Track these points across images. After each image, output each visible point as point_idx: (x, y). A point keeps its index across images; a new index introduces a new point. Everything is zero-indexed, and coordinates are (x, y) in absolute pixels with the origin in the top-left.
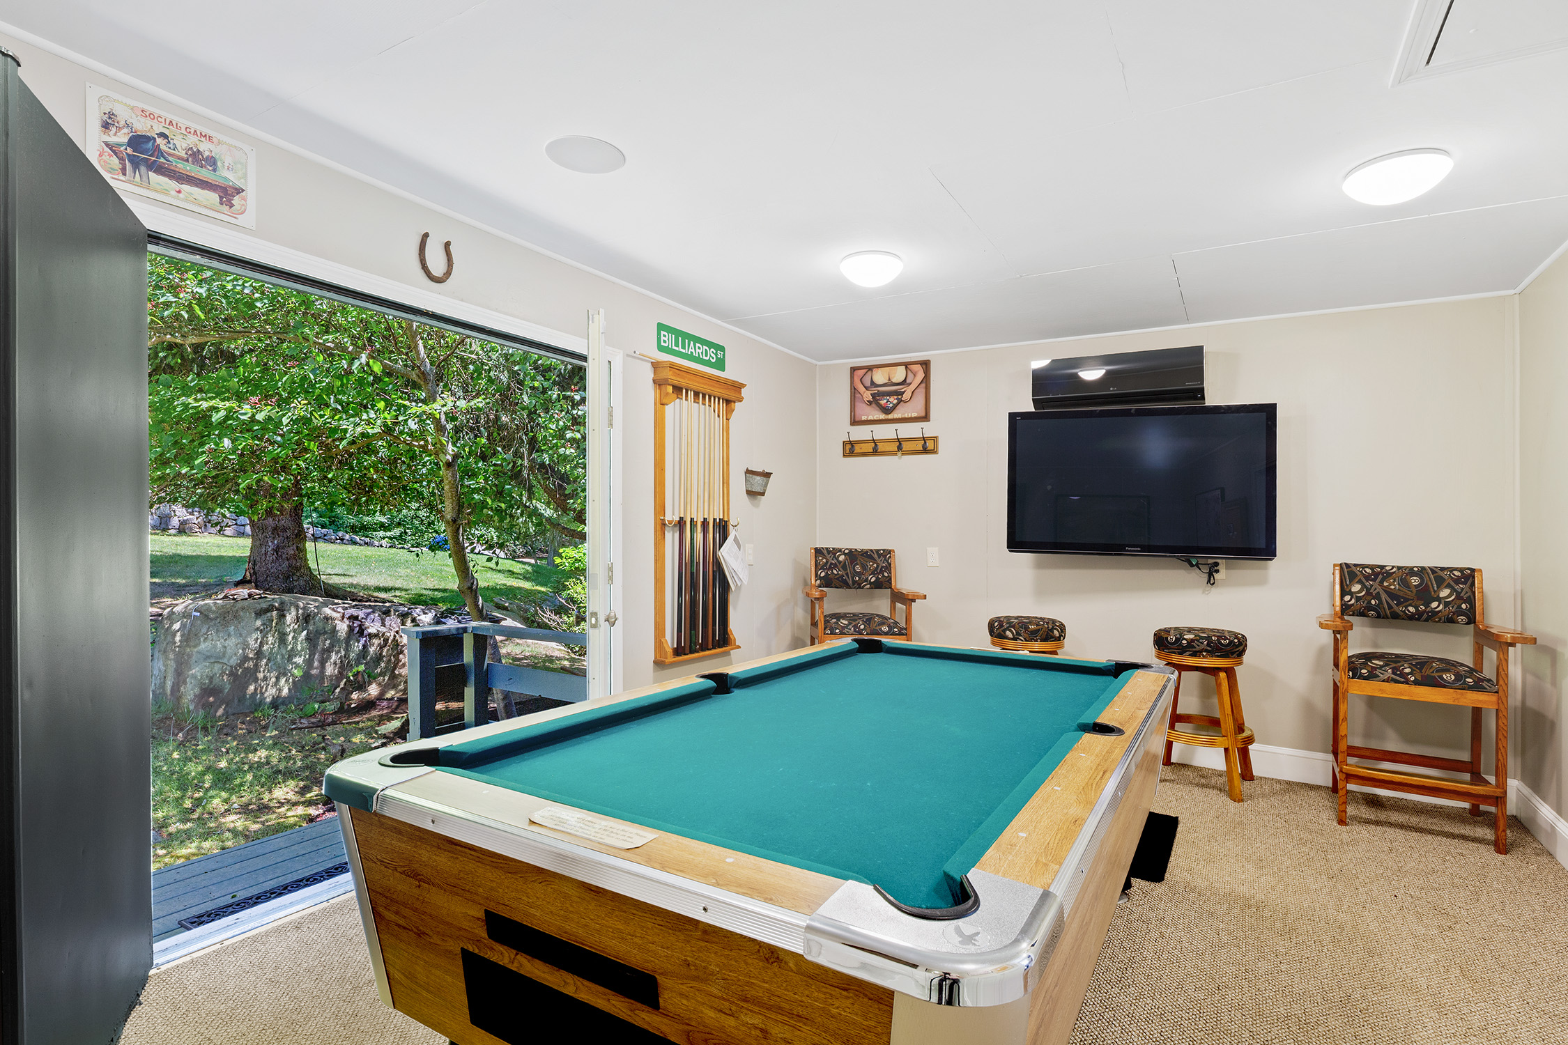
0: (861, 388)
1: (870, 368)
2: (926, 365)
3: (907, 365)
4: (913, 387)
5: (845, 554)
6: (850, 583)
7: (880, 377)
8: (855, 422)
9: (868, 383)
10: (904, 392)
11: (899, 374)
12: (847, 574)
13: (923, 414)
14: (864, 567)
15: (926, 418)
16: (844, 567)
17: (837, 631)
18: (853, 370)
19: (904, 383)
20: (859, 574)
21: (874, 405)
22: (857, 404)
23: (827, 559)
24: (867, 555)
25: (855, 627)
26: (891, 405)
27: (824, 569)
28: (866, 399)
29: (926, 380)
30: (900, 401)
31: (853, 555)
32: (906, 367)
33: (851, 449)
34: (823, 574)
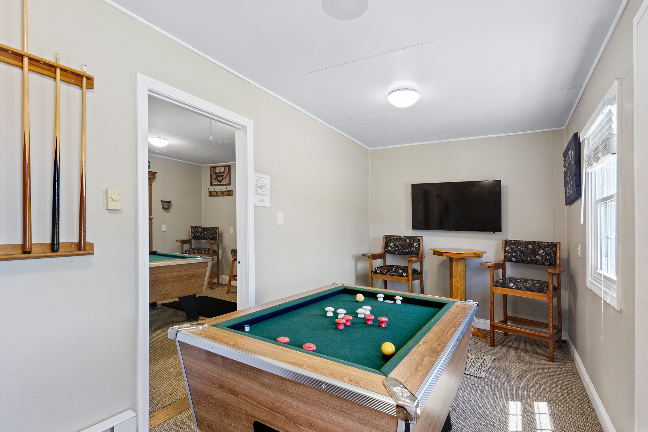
0: (213, 174)
1: (215, 167)
2: (229, 167)
3: (224, 166)
4: (226, 174)
5: (201, 228)
6: (203, 238)
7: (217, 170)
8: (212, 185)
9: (215, 173)
10: (224, 176)
11: (222, 170)
12: (202, 235)
13: (228, 183)
14: (208, 233)
15: (229, 184)
16: (201, 233)
17: (187, 253)
18: (211, 168)
19: (224, 172)
20: (206, 235)
21: (216, 180)
22: (212, 179)
23: (194, 230)
24: (209, 229)
25: (194, 251)
26: (221, 180)
27: (193, 233)
28: (214, 178)
29: (229, 172)
30: (223, 179)
31: (205, 229)
32: (224, 168)
33: (211, 194)
34: (193, 235)
